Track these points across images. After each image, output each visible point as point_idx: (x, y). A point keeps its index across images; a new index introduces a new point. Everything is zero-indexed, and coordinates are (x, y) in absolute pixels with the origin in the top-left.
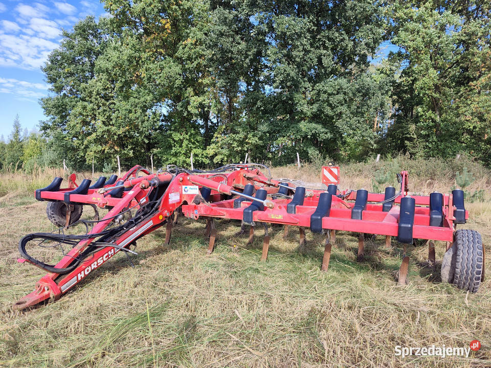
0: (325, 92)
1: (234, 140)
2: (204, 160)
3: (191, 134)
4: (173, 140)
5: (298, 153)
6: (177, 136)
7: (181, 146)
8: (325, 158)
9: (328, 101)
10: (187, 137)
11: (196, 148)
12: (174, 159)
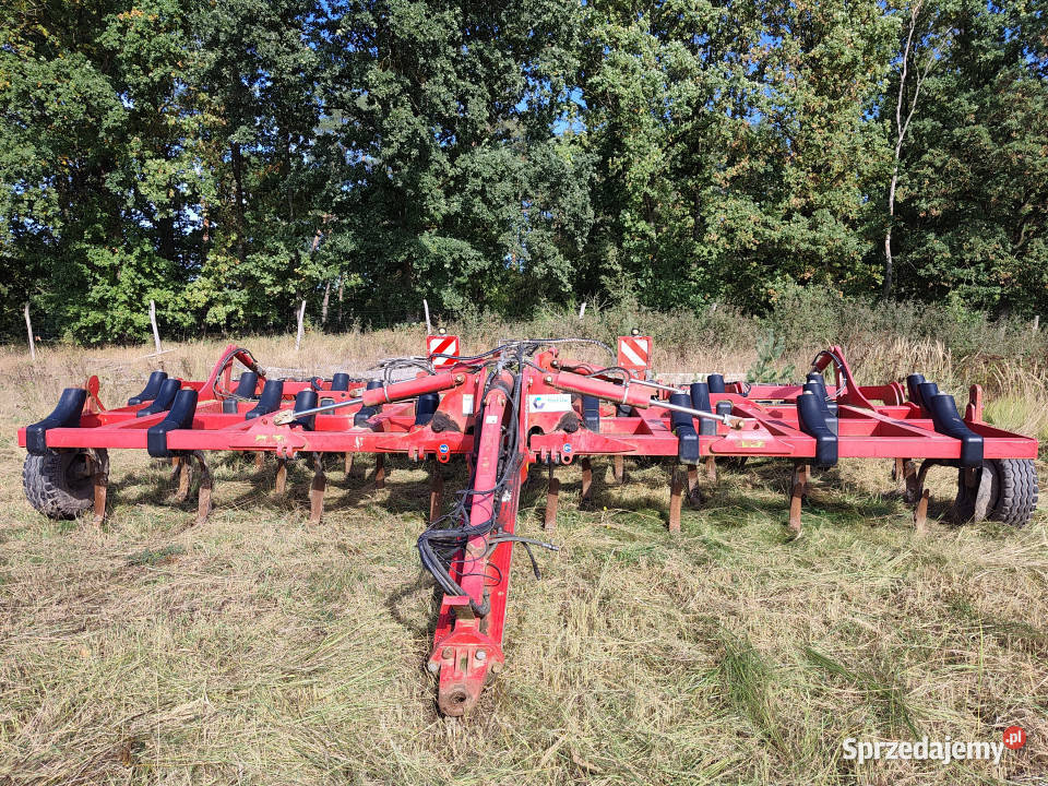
0: (476, 175)
1: (265, 270)
2: (179, 316)
3: (143, 254)
4: (91, 266)
5: (425, 301)
6: (103, 257)
7: (115, 282)
8: (481, 310)
9: (483, 192)
10: (132, 259)
11: (154, 287)
12: (95, 316)
